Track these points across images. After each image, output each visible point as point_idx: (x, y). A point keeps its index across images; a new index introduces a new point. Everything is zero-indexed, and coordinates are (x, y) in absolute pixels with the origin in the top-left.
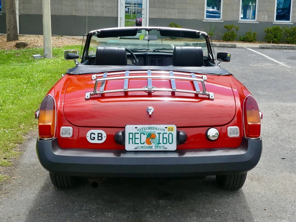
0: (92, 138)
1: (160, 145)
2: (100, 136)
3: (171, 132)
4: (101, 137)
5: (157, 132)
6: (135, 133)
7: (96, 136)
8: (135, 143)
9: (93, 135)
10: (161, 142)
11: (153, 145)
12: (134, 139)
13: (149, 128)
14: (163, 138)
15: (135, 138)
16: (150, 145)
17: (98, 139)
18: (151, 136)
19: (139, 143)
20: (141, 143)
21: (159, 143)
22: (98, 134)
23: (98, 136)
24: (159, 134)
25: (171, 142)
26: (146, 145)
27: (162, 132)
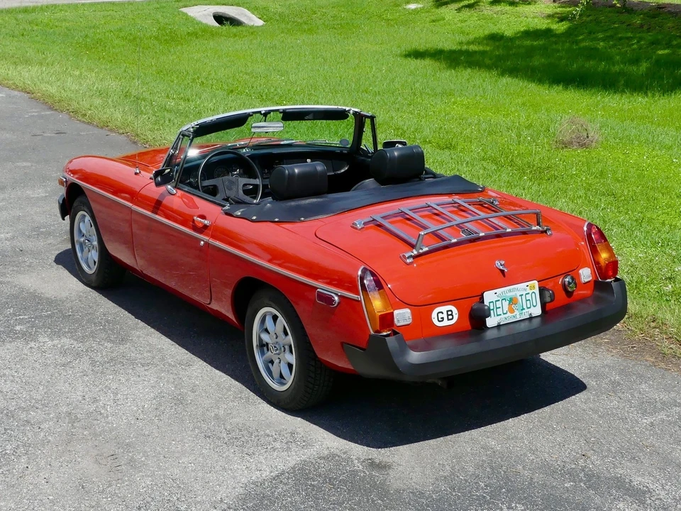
0: (440, 319)
1: (524, 311)
2: (450, 314)
3: (533, 291)
4: (452, 315)
5: (518, 294)
6: (496, 301)
7: (445, 316)
8: (498, 315)
9: (440, 315)
10: (525, 307)
11: (517, 312)
12: (495, 310)
13: (510, 291)
14: (527, 300)
15: (497, 308)
16: (514, 314)
17: (448, 320)
18: (512, 301)
19: (501, 313)
20: (504, 314)
21: (523, 309)
22: (448, 311)
23: (448, 315)
24: (521, 295)
25: (535, 304)
26: (509, 314)
27: (524, 293)
